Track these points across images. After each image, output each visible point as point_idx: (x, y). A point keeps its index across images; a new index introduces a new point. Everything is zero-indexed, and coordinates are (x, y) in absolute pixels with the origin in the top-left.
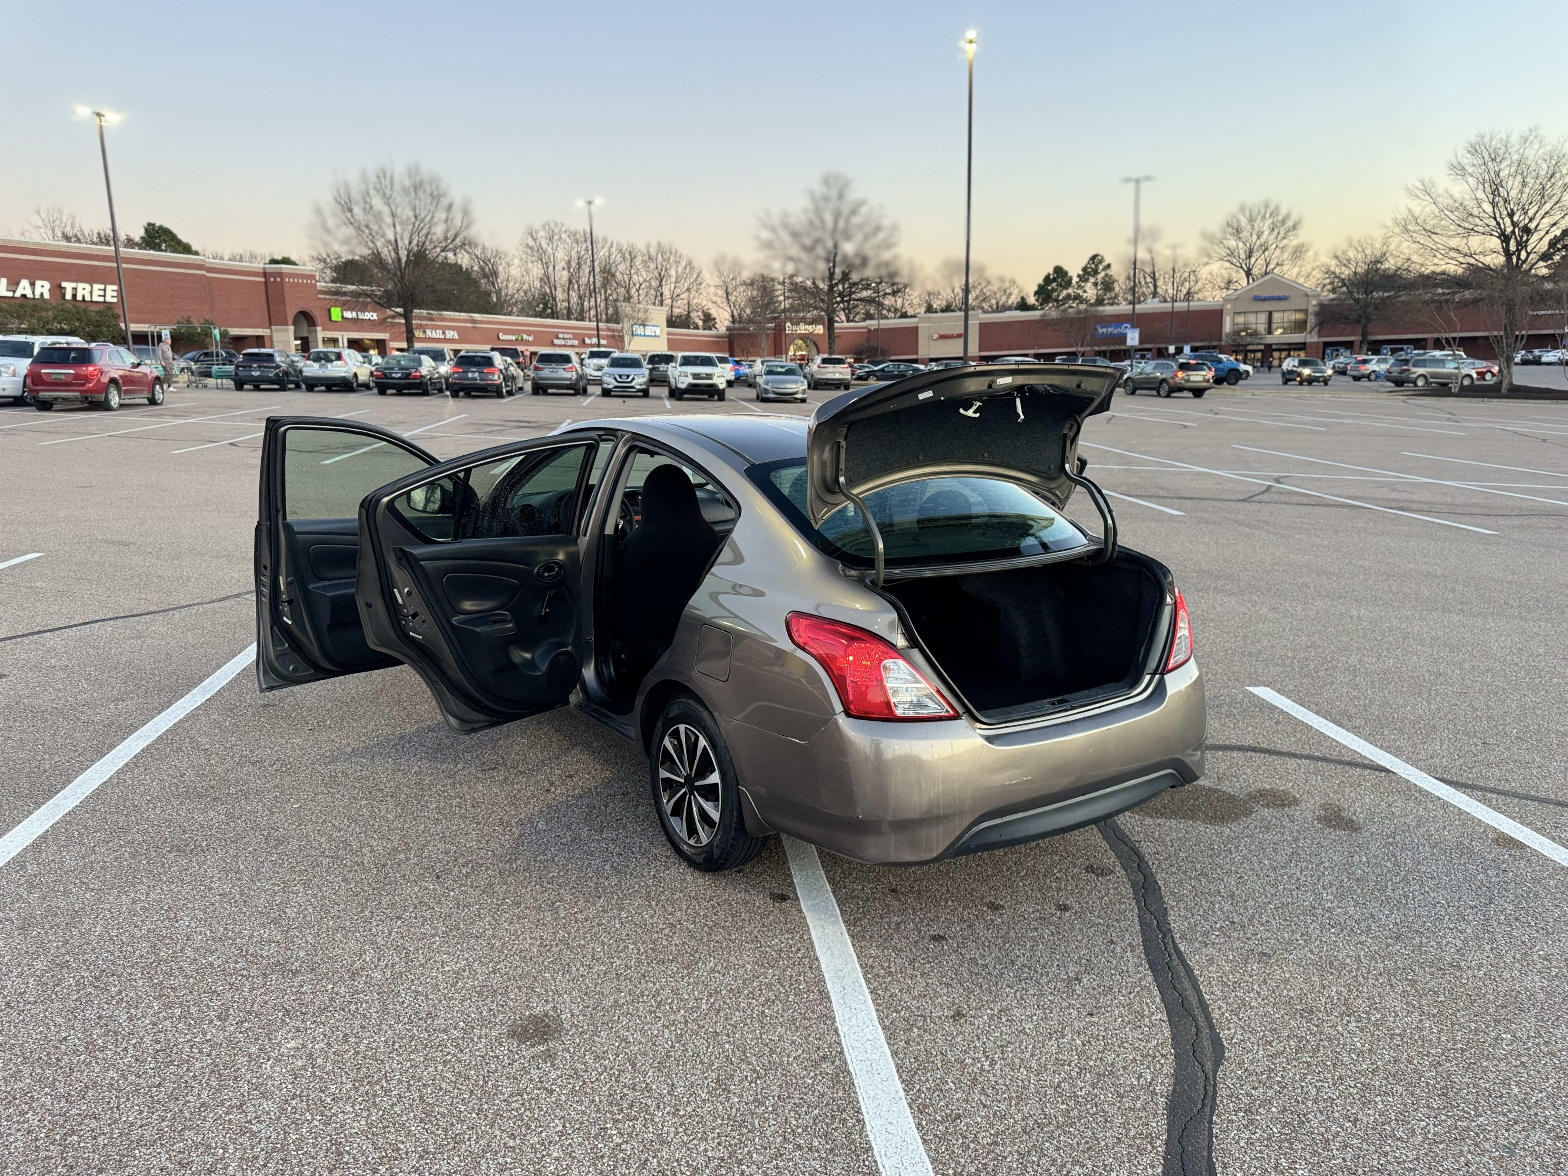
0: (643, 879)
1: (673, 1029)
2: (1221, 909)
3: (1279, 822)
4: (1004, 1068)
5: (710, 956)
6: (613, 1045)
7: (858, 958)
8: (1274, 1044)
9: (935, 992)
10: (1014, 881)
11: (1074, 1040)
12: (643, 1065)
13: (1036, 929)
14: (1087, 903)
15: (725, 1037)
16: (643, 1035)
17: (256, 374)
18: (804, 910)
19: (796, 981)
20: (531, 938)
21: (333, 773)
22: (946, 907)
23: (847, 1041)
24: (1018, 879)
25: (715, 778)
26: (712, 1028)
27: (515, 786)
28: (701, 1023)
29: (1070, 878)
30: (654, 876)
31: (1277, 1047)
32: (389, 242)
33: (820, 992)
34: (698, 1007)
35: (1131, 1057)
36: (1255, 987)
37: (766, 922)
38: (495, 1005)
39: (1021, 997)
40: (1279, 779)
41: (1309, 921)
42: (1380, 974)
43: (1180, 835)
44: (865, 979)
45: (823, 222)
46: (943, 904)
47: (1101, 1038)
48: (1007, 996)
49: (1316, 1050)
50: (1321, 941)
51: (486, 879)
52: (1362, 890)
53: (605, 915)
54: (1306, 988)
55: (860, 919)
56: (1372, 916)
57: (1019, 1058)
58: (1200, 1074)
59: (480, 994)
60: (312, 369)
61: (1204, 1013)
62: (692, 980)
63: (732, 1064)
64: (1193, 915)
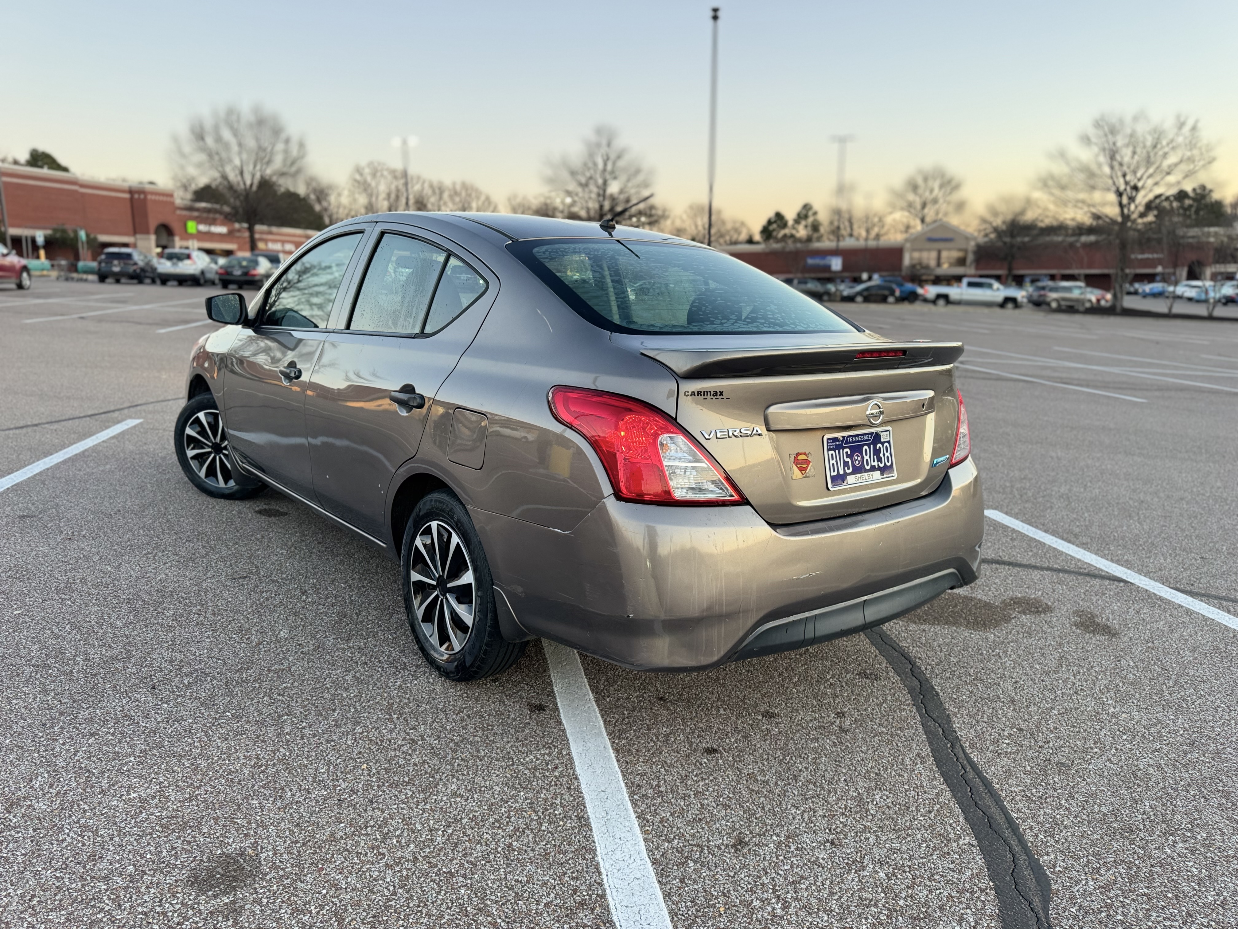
0: (387, 690)
1: (397, 869)
2: (1005, 716)
3: (1038, 628)
4: (800, 913)
5: (453, 776)
6: (319, 892)
7: (624, 776)
8: (1102, 871)
9: (712, 815)
10: (787, 688)
11: (876, 872)
12: (353, 919)
13: (817, 740)
14: (866, 710)
15: (461, 879)
16: (359, 878)
17: (116, 269)
18: (564, 722)
19: (552, 805)
20: (245, 757)
21: (71, 580)
22: (718, 716)
23: (610, 879)
24: (791, 685)
25: (468, 578)
26: (446, 867)
27: (264, 594)
28: (434, 861)
29: (844, 684)
30: (400, 686)
31: (1109, 876)
32: (236, 167)
33: (579, 818)
34: (432, 840)
35: (946, 893)
36: (1063, 802)
37: (521, 736)
38: (180, 842)
39: (809, 819)
40: (1028, 588)
41: (1098, 727)
42: (1189, 785)
43: (947, 640)
44: (631, 800)
45: (595, 164)
46: (714, 712)
47: (907, 869)
48: (794, 818)
49: (1150, 879)
50: (1117, 749)
51: (209, 690)
52: (1140, 694)
53: (338, 730)
54: (1117, 802)
55: (625, 731)
56: (1159, 721)
57: (816, 898)
58: (1030, 914)
59: (165, 827)
60: (165, 267)
61: (1015, 834)
62: (428, 806)
63: (467, 916)
64: (978, 722)
